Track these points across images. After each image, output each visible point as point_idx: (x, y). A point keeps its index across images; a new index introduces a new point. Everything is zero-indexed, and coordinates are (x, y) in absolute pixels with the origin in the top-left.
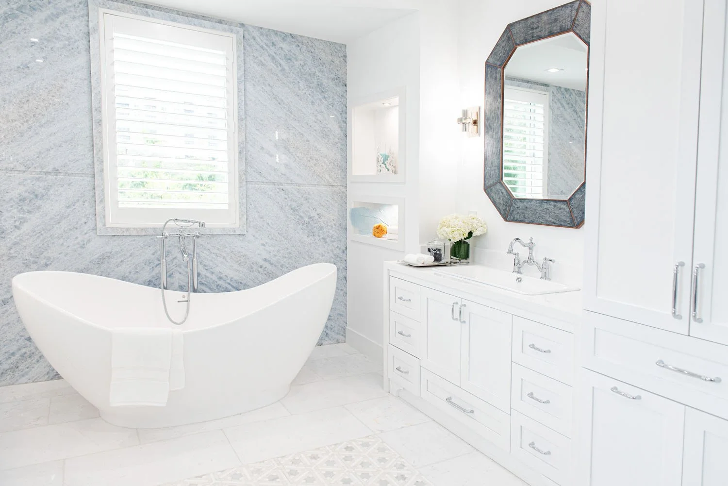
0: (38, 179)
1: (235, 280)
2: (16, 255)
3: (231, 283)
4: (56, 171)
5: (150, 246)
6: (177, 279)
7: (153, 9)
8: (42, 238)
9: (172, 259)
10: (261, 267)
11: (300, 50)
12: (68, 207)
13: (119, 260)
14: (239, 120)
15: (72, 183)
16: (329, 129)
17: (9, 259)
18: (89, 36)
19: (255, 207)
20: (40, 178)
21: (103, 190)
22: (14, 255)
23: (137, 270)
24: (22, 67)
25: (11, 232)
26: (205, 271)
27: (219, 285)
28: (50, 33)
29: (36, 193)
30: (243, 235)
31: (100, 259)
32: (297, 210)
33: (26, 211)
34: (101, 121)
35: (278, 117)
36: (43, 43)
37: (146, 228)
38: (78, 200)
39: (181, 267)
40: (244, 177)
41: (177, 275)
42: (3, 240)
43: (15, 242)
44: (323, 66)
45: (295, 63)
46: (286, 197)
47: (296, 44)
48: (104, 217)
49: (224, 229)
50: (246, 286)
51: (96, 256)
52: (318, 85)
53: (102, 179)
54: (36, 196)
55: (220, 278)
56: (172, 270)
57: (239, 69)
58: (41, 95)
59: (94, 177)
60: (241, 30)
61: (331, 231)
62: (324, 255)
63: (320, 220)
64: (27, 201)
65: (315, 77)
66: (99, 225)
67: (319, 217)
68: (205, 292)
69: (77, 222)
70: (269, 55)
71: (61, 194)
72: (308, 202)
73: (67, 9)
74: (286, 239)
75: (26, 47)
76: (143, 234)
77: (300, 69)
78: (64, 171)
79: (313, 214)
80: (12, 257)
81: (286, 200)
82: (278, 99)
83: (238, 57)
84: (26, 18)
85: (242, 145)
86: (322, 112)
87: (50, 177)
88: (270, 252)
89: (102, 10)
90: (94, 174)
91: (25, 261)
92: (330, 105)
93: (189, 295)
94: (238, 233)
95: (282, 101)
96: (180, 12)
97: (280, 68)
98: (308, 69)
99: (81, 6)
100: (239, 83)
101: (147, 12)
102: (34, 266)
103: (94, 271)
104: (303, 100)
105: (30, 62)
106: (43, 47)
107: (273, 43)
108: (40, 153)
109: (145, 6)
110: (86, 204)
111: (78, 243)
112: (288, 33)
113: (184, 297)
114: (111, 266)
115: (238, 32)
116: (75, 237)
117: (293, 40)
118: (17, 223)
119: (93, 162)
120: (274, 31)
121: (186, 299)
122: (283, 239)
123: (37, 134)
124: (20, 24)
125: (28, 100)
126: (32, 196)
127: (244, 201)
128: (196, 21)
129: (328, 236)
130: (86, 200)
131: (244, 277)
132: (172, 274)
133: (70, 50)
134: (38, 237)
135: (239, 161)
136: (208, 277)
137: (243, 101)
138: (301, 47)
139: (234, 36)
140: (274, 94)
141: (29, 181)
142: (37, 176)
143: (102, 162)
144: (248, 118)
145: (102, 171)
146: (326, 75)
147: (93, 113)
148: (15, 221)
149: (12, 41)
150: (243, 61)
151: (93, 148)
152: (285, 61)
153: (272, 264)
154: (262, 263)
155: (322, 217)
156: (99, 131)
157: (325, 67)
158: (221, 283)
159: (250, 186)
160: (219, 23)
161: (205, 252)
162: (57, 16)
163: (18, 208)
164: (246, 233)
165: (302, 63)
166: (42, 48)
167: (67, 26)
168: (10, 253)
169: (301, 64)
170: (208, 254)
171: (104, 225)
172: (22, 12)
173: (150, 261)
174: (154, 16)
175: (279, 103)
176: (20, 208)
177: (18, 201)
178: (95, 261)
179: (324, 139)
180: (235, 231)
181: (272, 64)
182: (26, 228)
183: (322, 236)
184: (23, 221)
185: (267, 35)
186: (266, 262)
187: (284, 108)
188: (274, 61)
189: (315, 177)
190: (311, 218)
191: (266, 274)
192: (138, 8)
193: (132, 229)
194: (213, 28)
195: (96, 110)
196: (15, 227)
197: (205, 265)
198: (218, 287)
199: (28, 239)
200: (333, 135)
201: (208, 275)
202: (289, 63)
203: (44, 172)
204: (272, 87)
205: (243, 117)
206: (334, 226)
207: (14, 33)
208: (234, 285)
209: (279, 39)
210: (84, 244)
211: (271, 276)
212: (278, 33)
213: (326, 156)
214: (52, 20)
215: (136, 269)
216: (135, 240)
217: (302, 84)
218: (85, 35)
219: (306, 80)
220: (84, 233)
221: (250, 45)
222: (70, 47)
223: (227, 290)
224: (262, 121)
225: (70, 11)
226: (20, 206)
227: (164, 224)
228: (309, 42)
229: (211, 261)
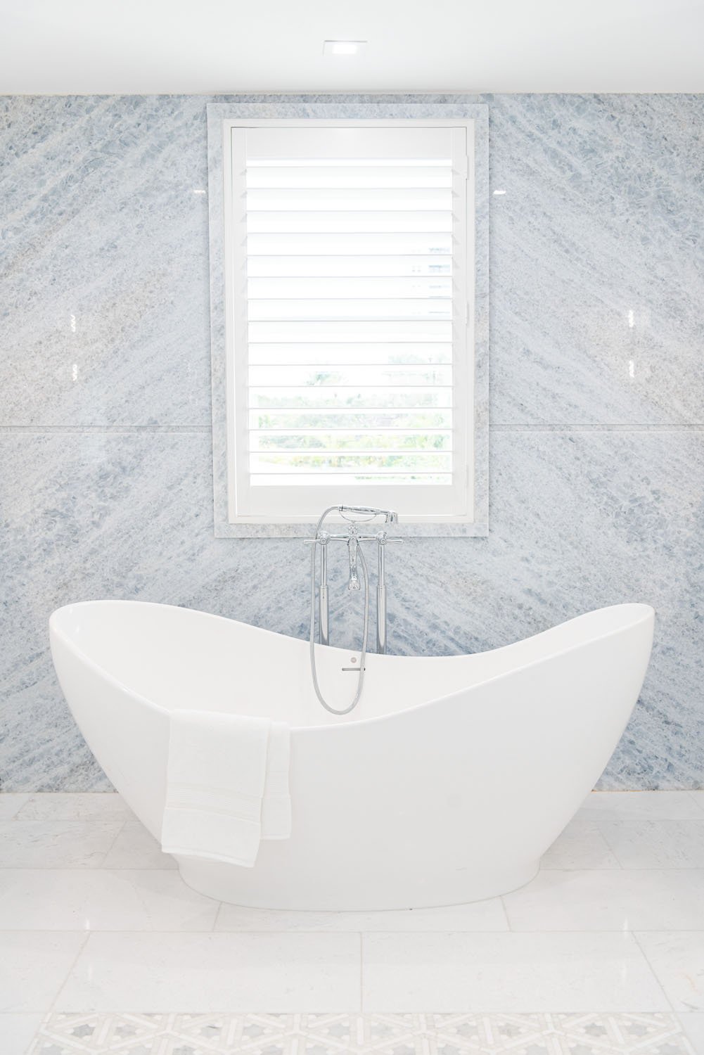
0: (126, 440)
1: (465, 633)
2: (94, 571)
3: (457, 638)
4: (154, 425)
5: (303, 560)
6: (353, 624)
7: (316, 102)
8: (130, 542)
9: (341, 584)
10: (520, 607)
11: (617, 126)
12: (170, 488)
13: (250, 585)
14: (476, 297)
15: (177, 443)
16: (684, 296)
17: (84, 578)
18: (207, 174)
19: (511, 478)
20: (129, 437)
21: (224, 455)
22: (90, 571)
23: (280, 605)
24: (106, 248)
25: (87, 532)
26: (405, 611)
27: (431, 640)
28: (148, 181)
29: (124, 464)
30: (482, 538)
31: (219, 581)
32: (602, 483)
33: (109, 495)
34: (223, 327)
35: (563, 281)
36: (138, 201)
37: (296, 525)
38: (186, 475)
39: (358, 602)
40: (485, 416)
41: (351, 617)
42: (77, 545)
43: (93, 548)
44: (672, 153)
45: (605, 156)
46: (579, 455)
47: (606, 114)
48: (226, 503)
49: (442, 526)
50: (487, 646)
51: (214, 576)
52: (660, 197)
53: (224, 435)
54: (124, 469)
55: (434, 627)
56: (342, 606)
57: (478, 191)
58: (132, 293)
59: (211, 431)
60: (484, 109)
61: (684, 530)
62: (667, 585)
63: (656, 505)
64: (110, 479)
65: (652, 180)
66: (218, 520)
67: (657, 499)
68: (404, 654)
69: (184, 515)
70: (545, 151)
71: (159, 465)
72: (630, 465)
73: (175, 133)
74: (576, 548)
75: (113, 212)
76: (289, 535)
77: (616, 169)
78: (165, 423)
79: (643, 491)
80: (88, 575)
81: (578, 462)
82: (564, 243)
83: (478, 165)
84: (115, 162)
85: (482, 350)
86: (668, 258)
87: (144, 435)
88: (541, 576)
89: (228, 123)
90: (212, 426)
91: (106, 583)
92: (687, 239)
93: (363, 657)
94: (471, 533)
95: (574, 244)
96: (365, 98)
97: (569, 174)
98: (634, 166)
99: (197, 123)
100: (478, 221)
101: (304, 110)
102: (119, 592)
103: (209, 603)
104: (621, 237)
105: (118, 238)
106: (137, 207)
107: (554, 121)
108: (130, 393)
109: (302, 100)
110: (199, 480)
111: (185, 553)
112: (589, 94)
113: (354, 660)
114: (237, 595)
115: (478, 114)
116: (179, 542)
117: (601, 107)
118: (96, 517)
119: (211, 404)
120: (557, 95)
121: (357, 665)
122: (569, 547)
123: (126, 361)
124: (105, 175)
125: (114, 304)
126: (118, 470)
127: (486, 467)
128: (393, 108)
129: (677, 542)
130: (199, 475)
131: (484, 627)
132: (342, 615)
133: (178, 206)
134: (126, 541)
135: (476, 383)
136: (411, 624)
137: (485, 257)
138: (620, 120)
139: (470, 123)
140: (554, 233)
141: (114, 444)
142: (126, 434)
143: (223, 403)
144: (498, 291)
145: (224, 418)
146: (680, 171)
147: (212, 315)
148: (93, 513)
149: (93, 205)
150: (488, 173)
151: (211, 379)
152: (580, 156)
153: (543, 601)
154: (523, 598)
155: (662, 498)
156: (221, 345)
157: (678, 155)
158: (434, 636)
159: (499, 434)
160: (441, 102)
161: (404, 571)
162: (160, 147)
163: (96, 491)
164: (487, 534)
165: (621, 154)
166: (136, 210)
167: (174, 164)
168: (85, 569)
169: (618, 157)
170: (410, 575)
171: (226, 519)
172: (108, 153)
173: (303, 589)
174: (316, 116)
175: (567, 251)
176: (100, 490)
177: (98, 478)
178: (211, 586)
179: (671, 320)
180: (464, 531)
181: (552, 168)
182: (109, 524)
183: (662, 541)
184: (104, 512)
185: (541, 109)
186: (532, 595)
187: (578, 259)
188: (557, 162)
189: (650, 409)
190: (636, 500)
191: (529, 623)
192: (288, 105)
193: (272, 527)
194: (427, 115)
195: (216, 308)
196: (93, 523)
197: (404, 600)
198: (430, 645)
199: (111, 544)
200: (695, 307)
201: (411, 619)
202: (591, 159)
203: (136, 427)
204: (550, 218)
205: (487, 290)
206: (693, 519)
207: (97, 191)
208: (462, 642)
209: (568, 110)
210: (194, 555)
211: (539, 625)
212: (567, 99)
213: (676, 358)
214: (153, 157)
215: (279, 602)
216: (277, 548)
217: (619, 203)
218: (202, 175)
219: (631, 191)
220: (194, 534)
221: (505, 137)
222: (179, 200)
223: (446, 652)
224: (527, 293)
225: (179, 136)
226: (100, 487)
227: (321, 516)
228: (639, 105)
229: (417, 590)
